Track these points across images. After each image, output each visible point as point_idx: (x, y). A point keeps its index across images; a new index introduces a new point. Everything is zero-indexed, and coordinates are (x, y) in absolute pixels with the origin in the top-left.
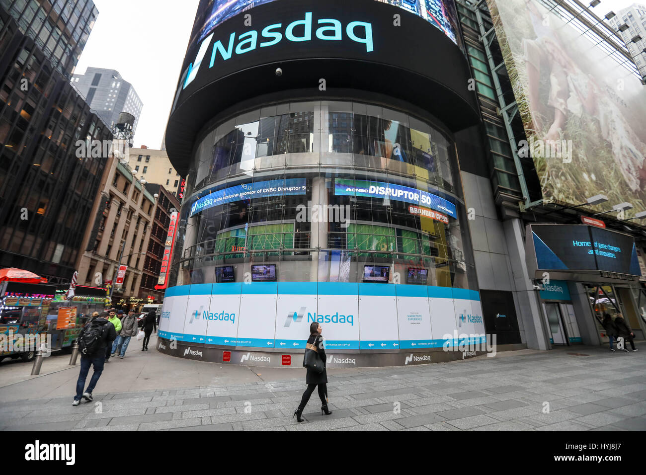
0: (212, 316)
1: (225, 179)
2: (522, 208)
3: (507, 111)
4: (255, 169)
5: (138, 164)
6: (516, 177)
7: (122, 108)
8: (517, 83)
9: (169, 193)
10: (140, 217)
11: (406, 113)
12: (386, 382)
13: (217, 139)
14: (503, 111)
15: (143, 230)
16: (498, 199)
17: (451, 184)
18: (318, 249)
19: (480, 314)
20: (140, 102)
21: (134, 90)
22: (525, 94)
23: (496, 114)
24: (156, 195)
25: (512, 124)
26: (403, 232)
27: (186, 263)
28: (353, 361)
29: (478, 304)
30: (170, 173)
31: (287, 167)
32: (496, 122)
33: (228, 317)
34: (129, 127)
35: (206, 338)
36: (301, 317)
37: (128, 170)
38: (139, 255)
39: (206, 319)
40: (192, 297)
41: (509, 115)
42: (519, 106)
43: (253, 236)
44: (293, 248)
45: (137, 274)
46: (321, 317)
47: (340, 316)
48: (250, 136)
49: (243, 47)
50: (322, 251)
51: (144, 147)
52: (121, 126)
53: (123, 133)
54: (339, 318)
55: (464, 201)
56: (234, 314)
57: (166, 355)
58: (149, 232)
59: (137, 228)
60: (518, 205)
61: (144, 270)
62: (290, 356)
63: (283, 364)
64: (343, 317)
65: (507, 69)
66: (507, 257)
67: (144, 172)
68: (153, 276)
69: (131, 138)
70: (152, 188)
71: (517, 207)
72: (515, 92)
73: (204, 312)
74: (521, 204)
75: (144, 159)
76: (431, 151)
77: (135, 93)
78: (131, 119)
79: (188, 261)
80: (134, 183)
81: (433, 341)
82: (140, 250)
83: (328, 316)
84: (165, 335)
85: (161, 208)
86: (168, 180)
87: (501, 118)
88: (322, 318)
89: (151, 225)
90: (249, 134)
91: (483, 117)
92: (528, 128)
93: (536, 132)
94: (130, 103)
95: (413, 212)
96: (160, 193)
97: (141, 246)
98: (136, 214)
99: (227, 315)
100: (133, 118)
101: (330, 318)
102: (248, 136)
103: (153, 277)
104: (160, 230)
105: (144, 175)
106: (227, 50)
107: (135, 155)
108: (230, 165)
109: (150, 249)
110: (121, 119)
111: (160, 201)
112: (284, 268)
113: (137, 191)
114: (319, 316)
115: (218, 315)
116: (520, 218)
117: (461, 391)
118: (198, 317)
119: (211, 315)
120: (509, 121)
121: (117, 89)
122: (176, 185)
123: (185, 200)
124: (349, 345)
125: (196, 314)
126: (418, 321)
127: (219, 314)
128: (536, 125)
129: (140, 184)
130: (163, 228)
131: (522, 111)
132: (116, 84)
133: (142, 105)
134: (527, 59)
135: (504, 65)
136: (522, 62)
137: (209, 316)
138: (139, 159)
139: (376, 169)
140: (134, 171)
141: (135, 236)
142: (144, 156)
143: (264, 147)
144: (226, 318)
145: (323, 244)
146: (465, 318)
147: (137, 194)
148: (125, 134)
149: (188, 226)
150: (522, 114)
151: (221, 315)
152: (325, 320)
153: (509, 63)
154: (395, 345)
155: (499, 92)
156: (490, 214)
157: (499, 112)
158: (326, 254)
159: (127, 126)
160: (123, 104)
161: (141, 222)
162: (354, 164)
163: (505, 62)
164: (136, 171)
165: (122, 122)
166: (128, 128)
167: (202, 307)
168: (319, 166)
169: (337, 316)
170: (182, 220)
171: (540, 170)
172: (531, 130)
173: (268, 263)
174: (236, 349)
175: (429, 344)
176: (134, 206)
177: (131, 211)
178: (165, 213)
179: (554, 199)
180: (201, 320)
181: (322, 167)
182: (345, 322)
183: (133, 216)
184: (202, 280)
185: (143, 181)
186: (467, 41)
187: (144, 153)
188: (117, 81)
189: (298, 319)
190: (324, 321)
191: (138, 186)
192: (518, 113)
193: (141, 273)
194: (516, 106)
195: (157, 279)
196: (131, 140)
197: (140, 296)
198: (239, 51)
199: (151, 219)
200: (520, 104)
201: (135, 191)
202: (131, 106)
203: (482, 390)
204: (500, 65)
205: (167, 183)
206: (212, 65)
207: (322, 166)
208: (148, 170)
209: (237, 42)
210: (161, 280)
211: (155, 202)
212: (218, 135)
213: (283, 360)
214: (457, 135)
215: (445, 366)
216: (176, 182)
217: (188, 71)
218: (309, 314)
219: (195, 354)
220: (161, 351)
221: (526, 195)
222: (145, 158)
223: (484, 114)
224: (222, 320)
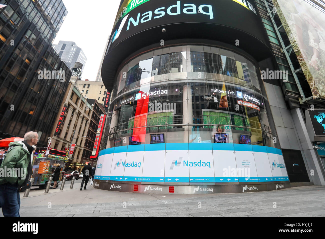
1: (134, 88)
2: (301, 101)
3: (286, 50)
4: (151, 82)
5: (84, 89)
6: (296, 85)
7: (76, 61)
8: (291, 35)
9: (99, 104)
10: (84, 117)
14: (284, 50)
15: (85, 125)
16: (286, 97)
17: (260, 89)
19: (283, 163)
20: (85, 57)
21: (82, 52)
22: (296, 40)
23: (281, 52)
24: (93, 105)
25: (290, 57)
26: (235, 116)
28: (211, 190)
29: (282, 157)
30: (100, 93)
31: (169, 80)
32: (281, 56)
33: (137, 164)
34: (80, 70)
35: (123, 177)
36: (180, 163)
37: (78, 91)
38: (82, 139)
39: (124, 166)
41: (288, 52)
42: (293, 47)
45: (81, 149)
51: (87, 80)
52: (75, 70)
53: (76, 73)
55: (267, 98)
56: (140, 163)
57: (99, 189)
58: (88, 125)
59: (82, 123)
60: (298, 100)
61: (84, 147)
62: (174, 187)
63: (169, 192)
65: (284, 28)
66: (295, 130)
67: (87, 93)
68: (89, 150)
69: (80, 75)
70: (91, 101)
71: (298, 101)
72: (290, 40)
73: (123, 162)
74: (300, 100)
75: (86, 86)
77: (83, 53)
78: (81, 66)
80: (81, 98)
81: (258, 178)
82: (83, 135)
84: (99, 178)
85: (95, 112)
87: (284, 54)
89: (89, 121)
91: (274, 53)
92: (300, 58)
93: (305, 60)
94: (80, 58)
96: (95, 104)
97: (84, 133)
98: (82, 115)
100: (82, 65)
103: (89, 151)
104: (94, 124)
105: (87, 95)
107: (82, 84)
109: (88, 135)
110: (76, 66)
111: (95, 108)
113: (83, 103)
114: (190, 162)
115: (131, 164)
116: (300, 108)
119: (126, 164)
120: (288, 55)
121: (74, 51)
124: (208, 179)
125: (118, 164)
128: (304, 56)
129: (85, 99)
130: (96, 123)
131: (295, 49)
132: (74, 49)
133: (86, 59)
134: (294, 23)
135: (283, 27)
136: (292, 25)
138: (84, 87)
139: (218, 80)
140: (81, 92)
141: (80, 128)
142: (87, 85)
144: (136, 165)
146: (275, 165)
147: (83, 104)
148: (77, 73)
150: (295, 51)
153: (285, 25)
154: (236, 180)
155: (281, 40)
156: (282, 106)
157: (282, 51)
159: (78, 69)
160: (77, 59)
161: (84, 120)
162: (206, 77)
163: (283, 25)
164: (83, 92)
165: (76, 67)
166: (79, 70)
167: (122, 160)
170: (109, 113)
172: (301, 59)
173: (159, 133)
174: (142, 183)
175: (256, 179)
176: (80, 111)
177: (79, 113)
178: (97, 115)
180: (121, 167)
183: (80, 117)
184: (121, 145)
185: (86, 97)
187: (87, 83)
188: (74, 47)
189: (178, 165)
191: (84, 100)
192: (293, 50)
193: (83, 149)
194: (292, 47)
195: (92, 152)
196: (80, 76)
197: (81, 162)
199: (90, 118)
200: (293, 46)
201: (81, 103)
202: (81, 59)
204: (280, 27)
205: (99, 99)
206: (128, 29)
207: (188, 79)
208: (88, 92)
210: (94, 153)
211: (92, 109)
213: (169, 189)
214: (260, 63)
215: (267, 193)
217: (115, 33)
218: (184, 161)
219: (117, 187)
221: (302, 94)
222: (87, 86)
223: (274, 51)
224: (133, 166)
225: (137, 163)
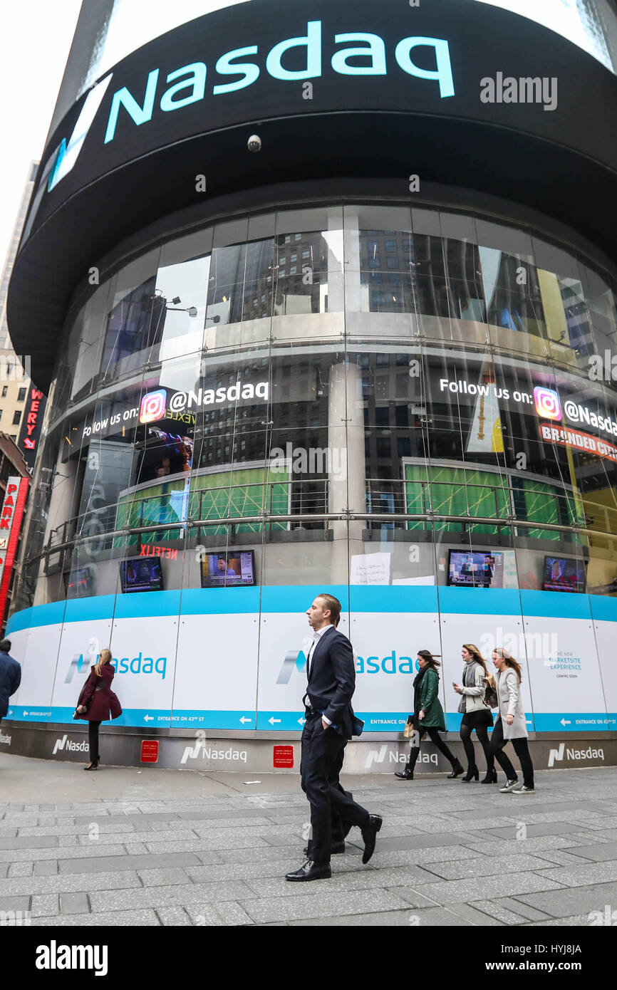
0: (116, 665)
1: (139, 374)
4: (204, 350)
13: (119, 295)
18: (348, 513)
26: (526, 485)
27: (55, 558)
31: (276, 342)
33: (151, 665)
43: (203, 492)
44: (289, 513)
46: (357, 662)
47: (401, 659)
49: (176, 98)
50: (356, 518)
54: (398, 663)
56: (165, 659)
62: (290, 748)
63: (276, 765)
64: (407, 661)
81: (608, 716)
83: (373, 658)
90: (178, 300)
95: (549, 437)
99: (149, 662)
101: (379, 663)
106: (141, 105)
108: (150, 345)
112: (275, 558)
115: (128, 663)
118: (83, 667)
125: (80, 661)
126: (573, 671)
127: (130, 661)
139: (464, 345)
143: (224, 307)
144: (148, 669)
145: (357, 505)
149: (57, 479)
151: (136, 663)
152: (367, 667)
158: (364, 527)
162: (418, 334)
168: (342, 338)
169: (393, 659)
173: (236, 548)
174: (171, 734)
175: (600, 722)
181: (350, 342)
182: (411, 671)
190: (365, 671)
198: (167, 105)
206: (109, 136)
207: (350, 338)
209: (163, 87)
213: (276, 756)
217: (58, 154)
219: (79, 748)
220: (2, 748)
224: (138, 672)
225: (151, 660)
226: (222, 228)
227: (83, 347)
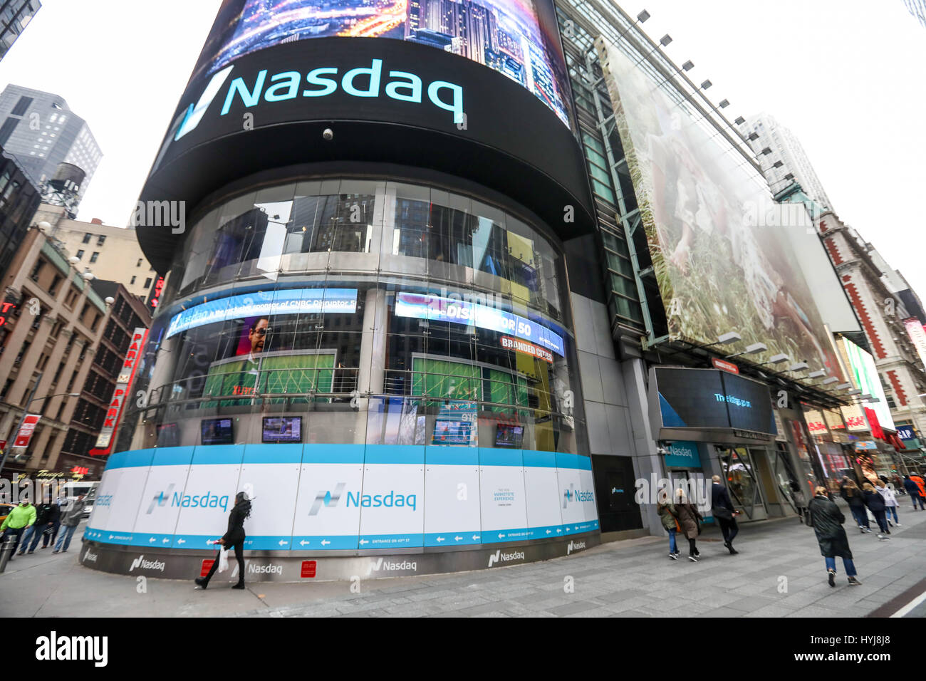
0: (189, 501)
1: (231, 282)
2: (646, 344)
3: (628, 220)
4: (280, 271)
5: (83, 246)
6: (638, 304)
7: (64, 156)
8: (641, 186)
9: (133, 298)
10: (76, 334)
11: (503, 210)
12: (460, 597)
13: (224, 220)
14: (623, 218)
15: (78, 356)
16: (616, 333)
17: (558, 308)
18: (369, 394)
19: (592, 489)
20: (99, 150)
21: (89, 131)
22: (649, 200)
23: (616, 222)
24: (110, 299)
25: (634, 237)
26: (492, 373)
27: (152, 413)
28: (413, 566)
29: (588, 475)
30: (139, 265)
31: (331, 271)
32: (615, 232)
33: (216, 501)
34: (74, 188)
35: (174, 538)
36: (337, 498)
37: (62, 255)
38: (66, 398)
39: (178, 505)
40: (156, 469)
41: (631, 224)
42: (642, 215)
43: (269, 372)
44: (331, 392)
45: (58, 430)
46: (368, 498)
47: (397, 496)
48: (277, 221)
49: (277, 93)
50: (374, 397)
51: (96, 222)
52: (58, 185)
53: (61, 196)
54: (395, 499)
55: (573, 332)
56: (227, 497)
57: (95, 572)
58: (89, 360)
59: (68, 351)
60: (640, 341)
61: (71, 423)
62: (314, 563)
63: (303, 576)
64: (401, 498)
65: (629, 167)
66: (626, 410)
67: (93, 260)
68: (89, 432)
69: (75, 204)
70: (103, 287)
71: (639, 344)
72: (637, 197)
73: (176, 494)
74: (643, 340)
75: (94, 240)
76: (533, 261)
77: (91, 136)
78: (78, 176)
79: (155, 410)
80: (71, 277)
81: (529, 530)
82: (69, 389)
83: (378, 496)
84: (99, 535)
85: (116, 321)
86: (134, 277)
87: (621, 227)
88: (370, 501)
89: (94, 347)
90: (277, 217)
91: (600, 224)
92: (653, 243)
93: (662, 249)
94: (79, 150)
95: (506, 345)
96: (117, 295)
97: (72, 382)
98: (69, 328)
99: (215, 499)
100: (83, 174)
101: (381, 499)
102: (274, 220)
103: (88, 435)
104: (111, 354)
105: (92, 266)
106: (251, 93)
107: (79, 233)
108: (242, 261)
109: (87, 386)
110: (60, 173)
111: (116, 308)
112: (315, 422)
113: (75, 292)
114: (364, 496)
115: (199, 499)
116: (642, 359)
117: (563, 603)
118: (163, 502)
119: (188, 499)
120: (630, 232)
121: (58, 126)
122: (147, 286)
123: (160, 311)
124: (408, 540)
125: (161, 498)
126: (509, 502)
127: (201, 497)
128: (662, 240)
129: (83, 279)
130: (116, 353)
131: (646, 221)
132: (58, 118)
133: (101, 155)
134: (651, 158)
135: (625, 162)
136: (646, 162)
137: (182, 501)
138: (86, 240)
139: (458, 283)
140: (73, 258)
141: (62, 365)
142: (97, 236)
143: (298, 239)
144: (213, 504)
145: (376, 388)
146: (571, 495)
147: (76, 296)
148: (65, 197)
149: (161, 352)
150: (646, 225)
151: (205, 499)
152: (373, 502)
153: (631, 161)
154: (475, 538)
155: (619, 195)
156: (605, 351)
157: (619, 220)
158: (381, 403)
159: (69, 185)
160: (67, 150)
161: (77, 342)
162: (427, 274)
163: (627, 158)
164: (77, 259)
165: (61, 178)
166: (70, 188)
167: (172, 485)
168: (377, 273)
169: (392, 496)
170: (151, 342)
171: (666, 297)
172: (656, 246)
173: (290, 414)
175: (523, 534)
176: (66, 314)
177: (61, 323)
178: (124, 329)
179: (682, 335)
180: (169, 508)
181: (381, 275)
182: (403, 505)
183: (62, 332)
184: (176, 441)
185: (89, 276)
186: (583, 127)
187: (96, 230)
188: (60, 113)
189: (332, 503)
190: (372, 505)
191: (79, 283)
192: (641, 224)
193: (65, 429)
194: (638, 214)
195: (96, 439)
196: (74, 207)
197: (58, 468)
198: (270, 97)
199: (97, 339)
200: (643, 212)
201: (70, 291)
202: (81, 154)
203: (591, 599)
204: (621, 162)
205: (132, 282)
206: (225, 110)
207: (381, 273)
208: (99, 258)
209: (268, 84)
210: (103, 440)
211: (107, 311)
212: (228, 213)
213: (303, 569)
214: (567, 244)
215: (545, 566)
216: (149, 280)
217: (186, 114)
218: (350, 494)
220: (87, 564)
221: (649, 328)
222: (97, 238)
223: (601, 220)
224: (206, 506)
225: (217, 497)
226: (303, 186)
227: (193, 255)
